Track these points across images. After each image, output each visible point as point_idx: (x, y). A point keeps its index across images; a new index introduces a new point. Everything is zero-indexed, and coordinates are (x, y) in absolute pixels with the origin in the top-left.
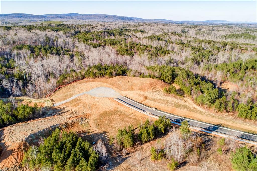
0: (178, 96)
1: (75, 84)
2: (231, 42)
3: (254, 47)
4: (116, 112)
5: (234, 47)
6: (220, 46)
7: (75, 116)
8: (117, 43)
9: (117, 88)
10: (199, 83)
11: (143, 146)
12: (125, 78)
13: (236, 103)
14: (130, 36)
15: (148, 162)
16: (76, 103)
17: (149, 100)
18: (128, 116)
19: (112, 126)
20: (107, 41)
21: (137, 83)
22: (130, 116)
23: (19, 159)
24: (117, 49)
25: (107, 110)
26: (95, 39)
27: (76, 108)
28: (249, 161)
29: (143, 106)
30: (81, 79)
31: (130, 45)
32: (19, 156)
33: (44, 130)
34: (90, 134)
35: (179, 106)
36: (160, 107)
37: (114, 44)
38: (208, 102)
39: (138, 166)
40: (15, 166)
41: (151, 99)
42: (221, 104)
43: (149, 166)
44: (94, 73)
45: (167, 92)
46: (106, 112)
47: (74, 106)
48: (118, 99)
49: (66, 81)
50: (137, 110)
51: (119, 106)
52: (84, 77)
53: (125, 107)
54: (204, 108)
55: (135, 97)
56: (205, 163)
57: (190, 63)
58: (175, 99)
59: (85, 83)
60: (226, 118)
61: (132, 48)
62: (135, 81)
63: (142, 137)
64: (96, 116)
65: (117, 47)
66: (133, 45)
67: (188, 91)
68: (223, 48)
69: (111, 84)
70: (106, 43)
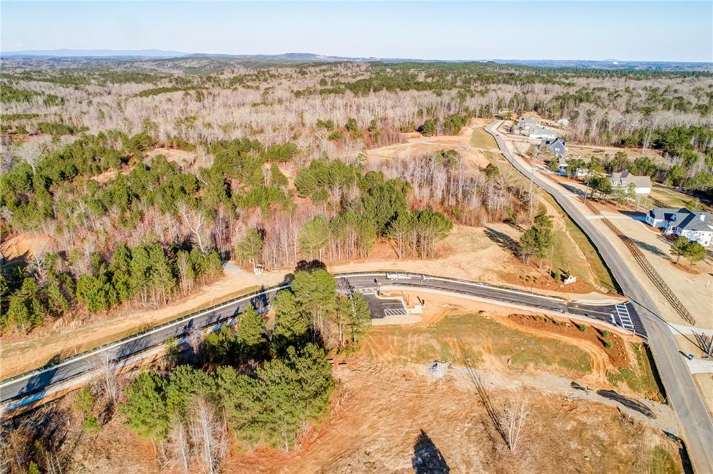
3: (40, 121)
13: (67, 280)
28: (164, 398)
60: (63, 333)
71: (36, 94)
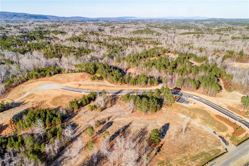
0: (100, 81)
1: (22, 85)
2: (137, 37)
3: (152, 40)
4: (63, 96)
5: (138, 41)
6: (128, 42)
7: (36, 103)
8: (41, 47)
9: (58, 82)
10: (111, 71)
11: (84, 107)
12: (62, 75)
13: (130, 78)
14: (52, 39)
15: (88, 112)
16: (32, 96)
17: (82, 85)
18: (71, 96)
19: (63, 103)
20: (31, 46)
21: (72, 77)
22: (73, 96)
23: (13, 128)
24: (44, 53)
25: (57, 96)
26: (17, 45)
27: (34, 99)
28: (128, 98)
29: (79, 90)
30: (26, 81)
31: (55, 48)
32: (13, 126)
33: (21, 112)
34: (51, 109)
35: (101, 86)
36: (90, 89)
37: (39, 48)
38: (115, 80)
39: (84, 115)
40: (13, 132)
41: (84, 85)
42: (122, 80)
43: (89, 113)
44: (36, 75)
45: (93, 79)
46: (56, 97)
47: (31, 98)
48: (62, 89)
49: (13, 84)
50: (76, 92)
51: (64, 93)
52: (27, 80)
53: (68, 92)
54: (114, 84)
55: (73, 86)
56: (114, 106)
57: (106, 59)
58: (98, 83)
59: (31, 83)
61: (58, 50)
62: (70, 76)
63: (83, 103)
64: (51, 100)
65: (43, 51)
66: (58, 48)
67: (105, 77)
68: (130, 43)
69: (52, 81)
70: (30, 48)
71: (155, 32)
